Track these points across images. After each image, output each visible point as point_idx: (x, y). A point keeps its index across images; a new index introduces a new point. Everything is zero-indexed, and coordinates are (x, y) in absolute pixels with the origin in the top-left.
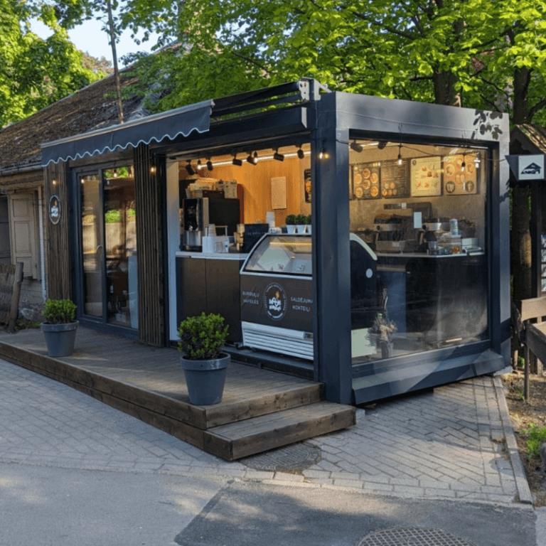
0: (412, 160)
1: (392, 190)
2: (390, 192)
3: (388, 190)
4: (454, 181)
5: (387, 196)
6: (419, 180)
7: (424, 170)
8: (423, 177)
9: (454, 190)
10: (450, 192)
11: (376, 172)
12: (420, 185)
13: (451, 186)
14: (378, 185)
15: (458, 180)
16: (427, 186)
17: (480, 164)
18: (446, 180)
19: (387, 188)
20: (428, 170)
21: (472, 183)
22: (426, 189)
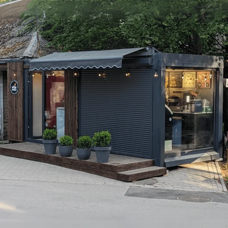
0: (184, 72)
1: (174, 84)
2: (174, 85)
3: (172, 84)
4: (201, 83)
5: (172, 86)
6: (186, 81)
7: (189, 77)
8: (188, 80)
9: (201, 86)
10: (199, 87)
11: (167, 76)
12: (186, 83)
13: (200, 85)
14: (168, 81)
15: (202, 82)
16: (190, 84)
17: (212, 76)
18: (198, 82)
19: (172, 83)
20: (190, 77)
21: (208, 84)
22: (189, 85)
